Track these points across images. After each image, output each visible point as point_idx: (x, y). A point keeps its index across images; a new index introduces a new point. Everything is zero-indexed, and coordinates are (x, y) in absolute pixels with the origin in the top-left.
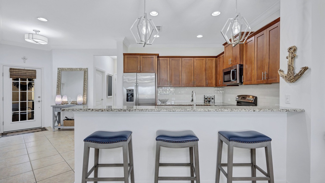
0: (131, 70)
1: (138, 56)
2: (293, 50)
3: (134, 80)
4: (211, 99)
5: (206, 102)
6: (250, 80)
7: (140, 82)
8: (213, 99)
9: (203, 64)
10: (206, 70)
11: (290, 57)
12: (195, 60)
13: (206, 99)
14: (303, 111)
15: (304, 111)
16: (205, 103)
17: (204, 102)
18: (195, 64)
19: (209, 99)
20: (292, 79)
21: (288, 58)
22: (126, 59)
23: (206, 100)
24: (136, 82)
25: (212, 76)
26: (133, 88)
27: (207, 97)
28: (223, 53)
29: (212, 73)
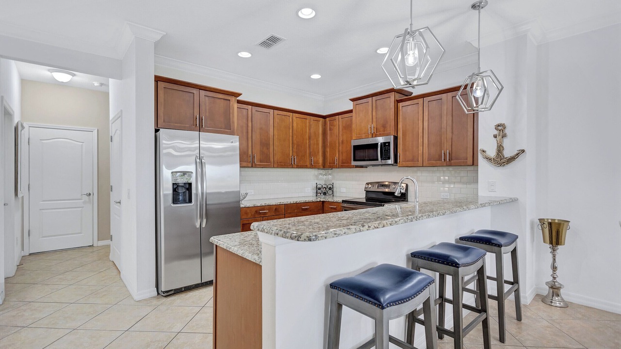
0: (176, 123)
1: (195, 91)
2: (501, 129)
3: (194, 151)
4: (327, 189)
5: (319, 194)
6: (413, 160)
7: (207, 153)
8: (330, 189)
9: (306, 127)
10: (310, 138)
11: (501, 136)
12: (294, 118)
13: (319, 189)
14: (514, 201)
15: (517, 200)
16: (318, 197)
17: (315, 195)
18: (295, 125)
19: (324, 189)
20: (504, 163)
21: (497, 136)
22: (161, 92)
23: (319, 191)
24: (198, 155)
25: (319, 150)
26: (191, 168)
27: (320, 186)
28: (351, 111)
29: (318, 144)
